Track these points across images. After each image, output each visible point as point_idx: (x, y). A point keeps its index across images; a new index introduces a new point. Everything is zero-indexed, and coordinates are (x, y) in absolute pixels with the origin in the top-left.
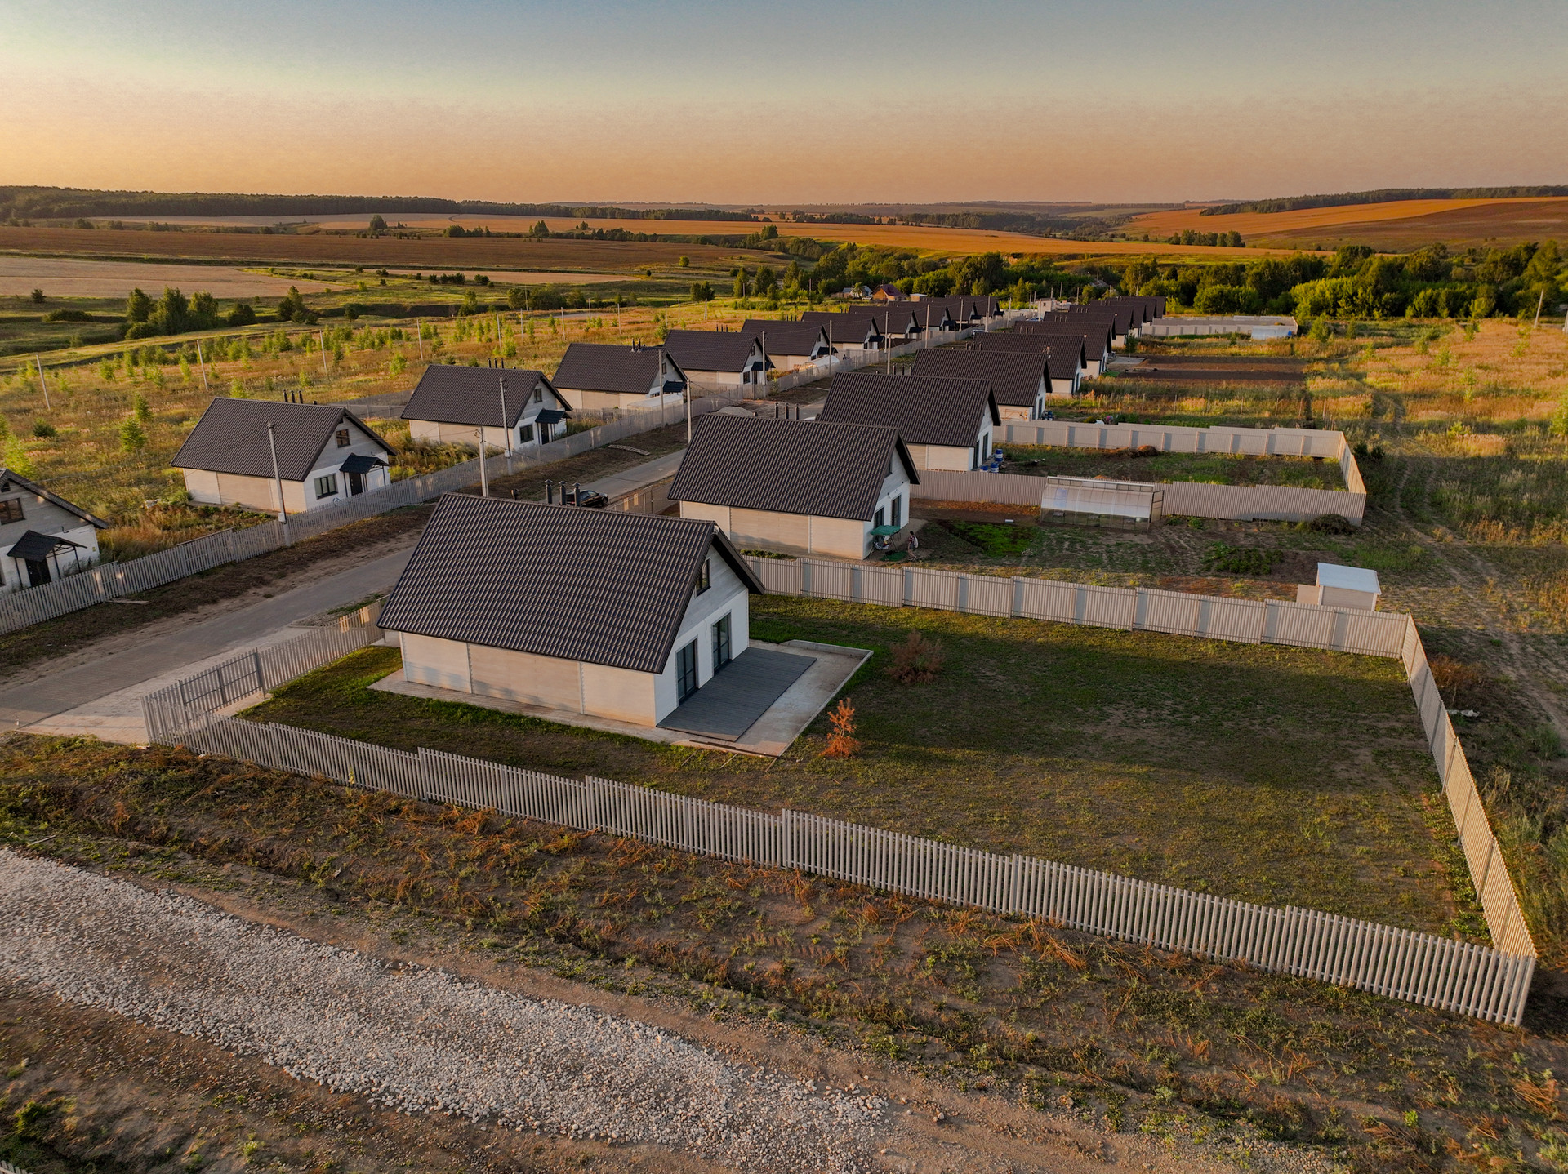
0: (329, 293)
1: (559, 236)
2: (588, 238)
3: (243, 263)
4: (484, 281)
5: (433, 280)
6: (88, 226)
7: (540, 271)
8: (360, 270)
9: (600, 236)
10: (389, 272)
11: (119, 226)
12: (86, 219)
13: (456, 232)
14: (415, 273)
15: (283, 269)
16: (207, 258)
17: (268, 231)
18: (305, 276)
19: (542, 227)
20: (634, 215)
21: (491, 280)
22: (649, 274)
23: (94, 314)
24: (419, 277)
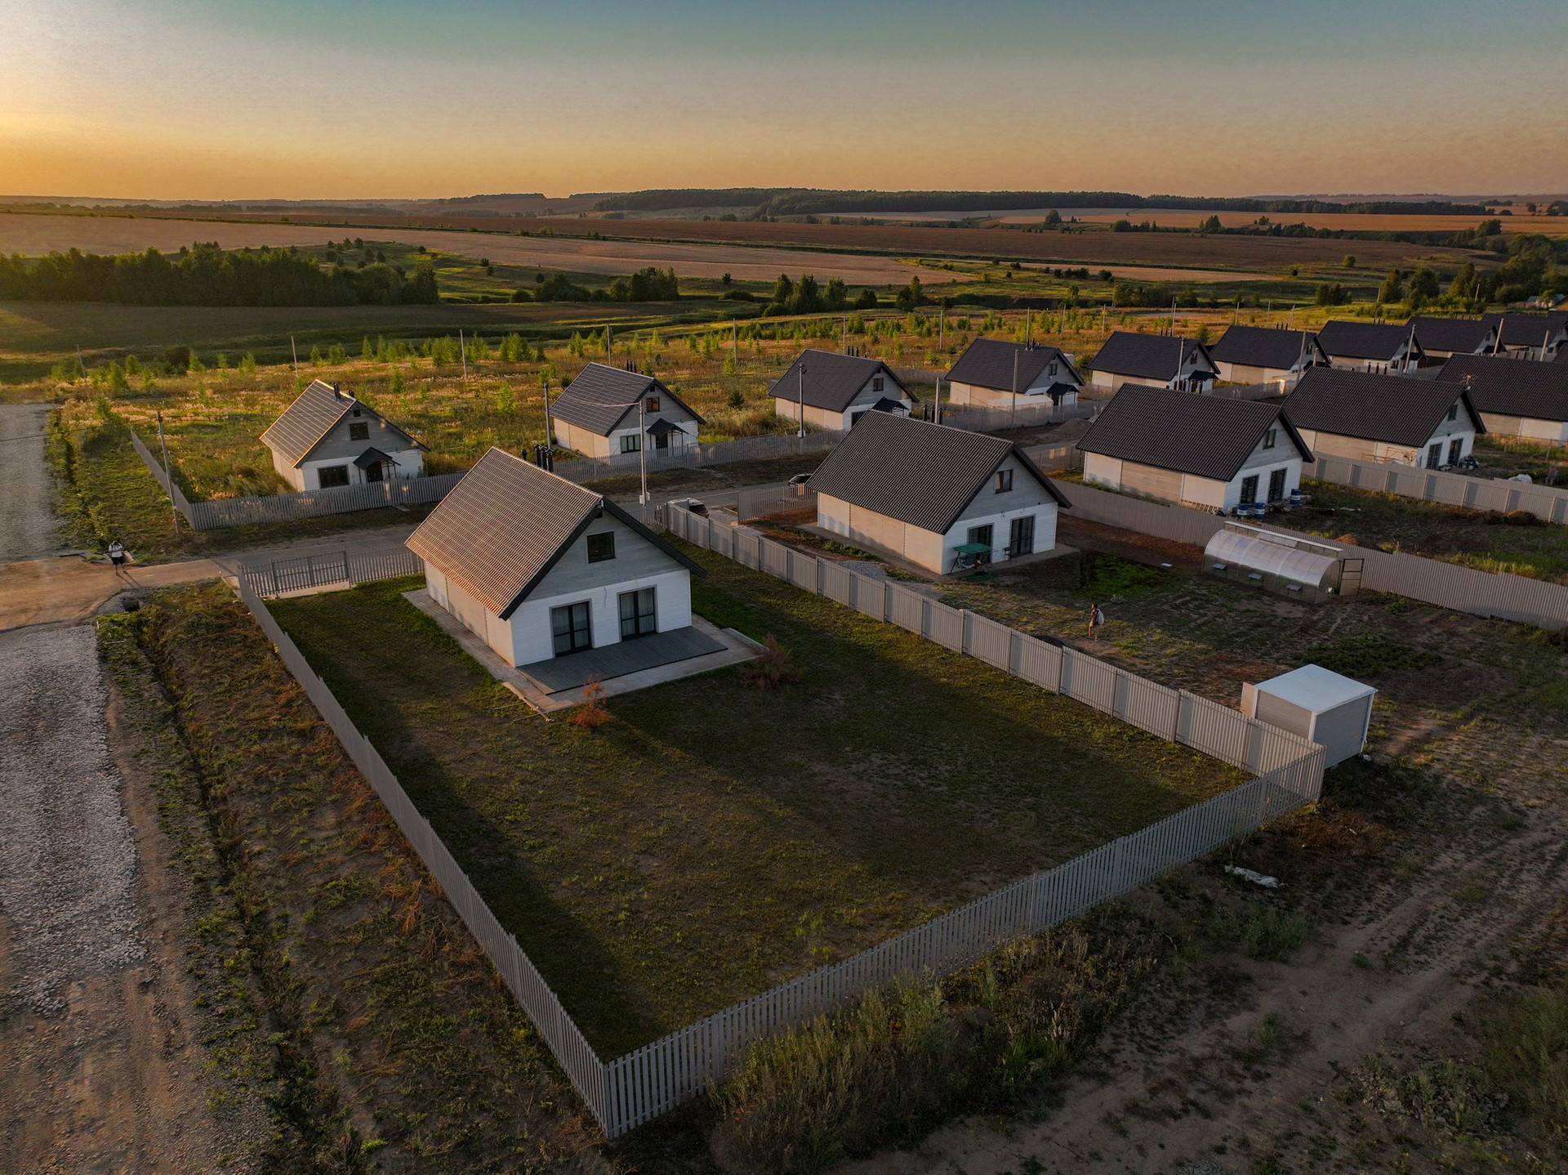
0: (954, 283)
1: (1230, 231)
2: (1264, 233)
3: (902, 254)
4: (1106, 276)
5: (1058, 274)
6: (813, 221)
7: (1176, 268)
8: (997, 262)
9: (1277, 231)
10: (1022, 265)
11: (835, 222)
12: (813, 216)
13: (1123, 227)
14: (1044, 266)
15: (932, 261)
16: (876, 249)
17: (952, 225)
18: (946, 267)
19: (1214, 222)
20: (1334, 208)
21: (1114, 275)
22: (1295, 273)
23: (755, 295)
24: (1047, 271)
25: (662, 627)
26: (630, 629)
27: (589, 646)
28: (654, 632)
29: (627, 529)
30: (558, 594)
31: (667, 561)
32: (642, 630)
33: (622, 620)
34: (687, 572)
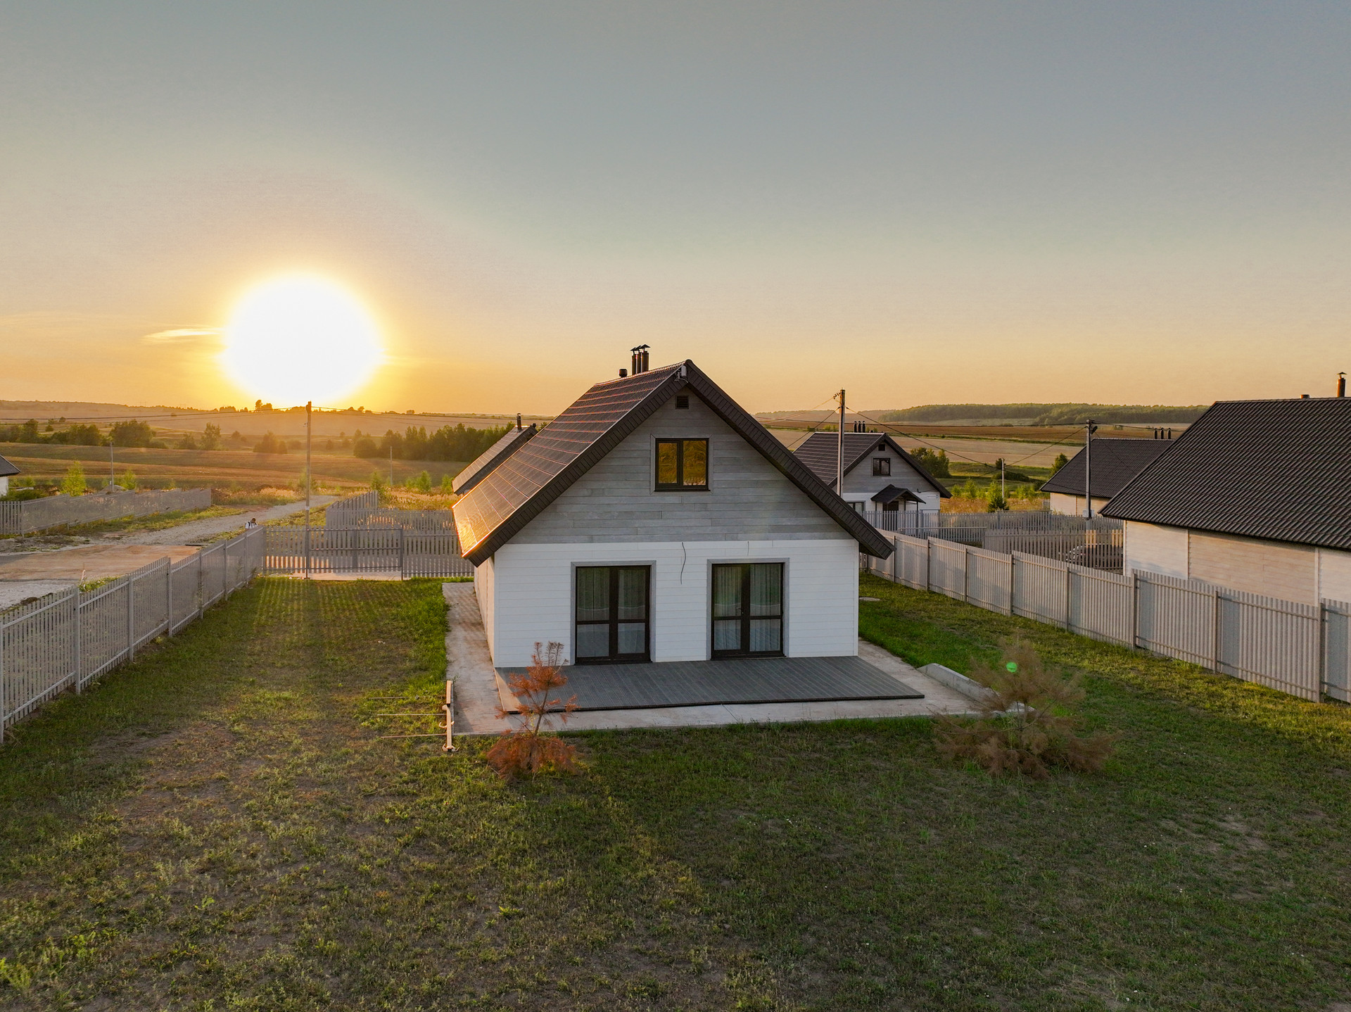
23: (1030, 477)
25: (795, 649)
26: (731, 641)
27: (645, 657)
28: (780, 653)
29: (736, 438)
30: (591, 540)
31: (815, 518)
32: (755, 646)
33: (715, 619)
34: (854, 544)
